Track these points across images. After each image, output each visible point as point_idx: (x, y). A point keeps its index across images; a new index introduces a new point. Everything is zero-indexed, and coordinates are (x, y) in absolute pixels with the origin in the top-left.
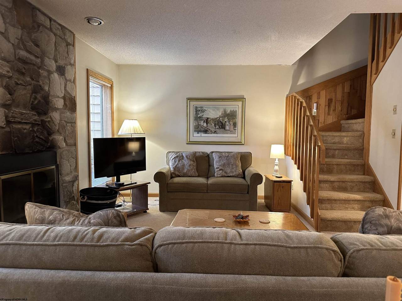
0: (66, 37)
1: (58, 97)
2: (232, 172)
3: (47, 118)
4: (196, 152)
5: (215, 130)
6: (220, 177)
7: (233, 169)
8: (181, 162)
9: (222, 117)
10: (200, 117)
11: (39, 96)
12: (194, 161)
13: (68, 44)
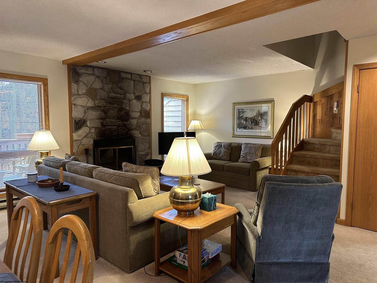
0: (142, 80)
1: (136, 112)
2: (251, 159)
3: (127, 123)
4: (231, 143)
5: (252, 127)
6: (241, 162)
7: (252, 157)
8: (219, 149)
9: (257, 116)
10: (241, 117)
11: (122, 113)
12: (228, 149)
13: (144, 83)
